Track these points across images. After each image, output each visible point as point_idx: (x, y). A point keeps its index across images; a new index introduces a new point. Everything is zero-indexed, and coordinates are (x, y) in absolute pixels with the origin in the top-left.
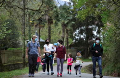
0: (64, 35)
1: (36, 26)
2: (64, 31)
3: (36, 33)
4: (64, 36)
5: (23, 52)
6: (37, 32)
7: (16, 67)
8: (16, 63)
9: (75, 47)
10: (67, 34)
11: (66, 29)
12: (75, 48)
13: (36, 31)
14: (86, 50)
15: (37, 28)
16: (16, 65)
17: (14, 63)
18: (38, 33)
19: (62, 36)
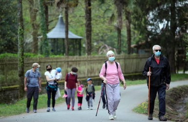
0: (121, 22)
1: (58, 4)
2: (120, 15)
3: (59, 19)
4: (121, 26)
5: (19, 62)
6: (62, 18)
7: (8, 96)
8: (7, 87)
9: (147, 50)
10: (127, 20)
11: (126, 11)
12: (146, 52)
13: (60, 16)
14: (170, 56)
15: (60, 10)
16: (8, 93)
17: (3, 88)
18: (64, 20)
19: (115, 27)
